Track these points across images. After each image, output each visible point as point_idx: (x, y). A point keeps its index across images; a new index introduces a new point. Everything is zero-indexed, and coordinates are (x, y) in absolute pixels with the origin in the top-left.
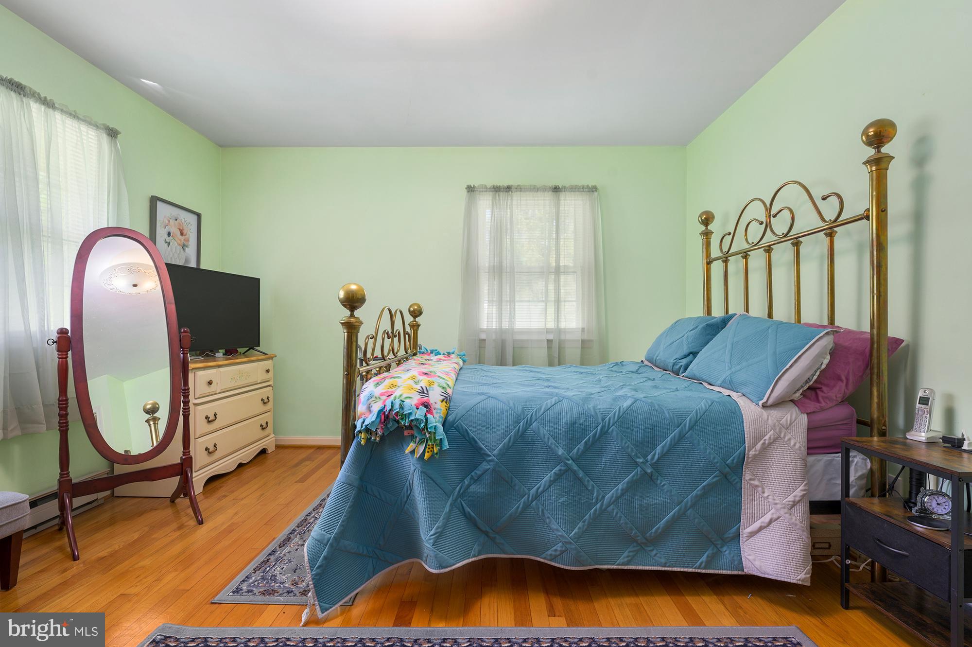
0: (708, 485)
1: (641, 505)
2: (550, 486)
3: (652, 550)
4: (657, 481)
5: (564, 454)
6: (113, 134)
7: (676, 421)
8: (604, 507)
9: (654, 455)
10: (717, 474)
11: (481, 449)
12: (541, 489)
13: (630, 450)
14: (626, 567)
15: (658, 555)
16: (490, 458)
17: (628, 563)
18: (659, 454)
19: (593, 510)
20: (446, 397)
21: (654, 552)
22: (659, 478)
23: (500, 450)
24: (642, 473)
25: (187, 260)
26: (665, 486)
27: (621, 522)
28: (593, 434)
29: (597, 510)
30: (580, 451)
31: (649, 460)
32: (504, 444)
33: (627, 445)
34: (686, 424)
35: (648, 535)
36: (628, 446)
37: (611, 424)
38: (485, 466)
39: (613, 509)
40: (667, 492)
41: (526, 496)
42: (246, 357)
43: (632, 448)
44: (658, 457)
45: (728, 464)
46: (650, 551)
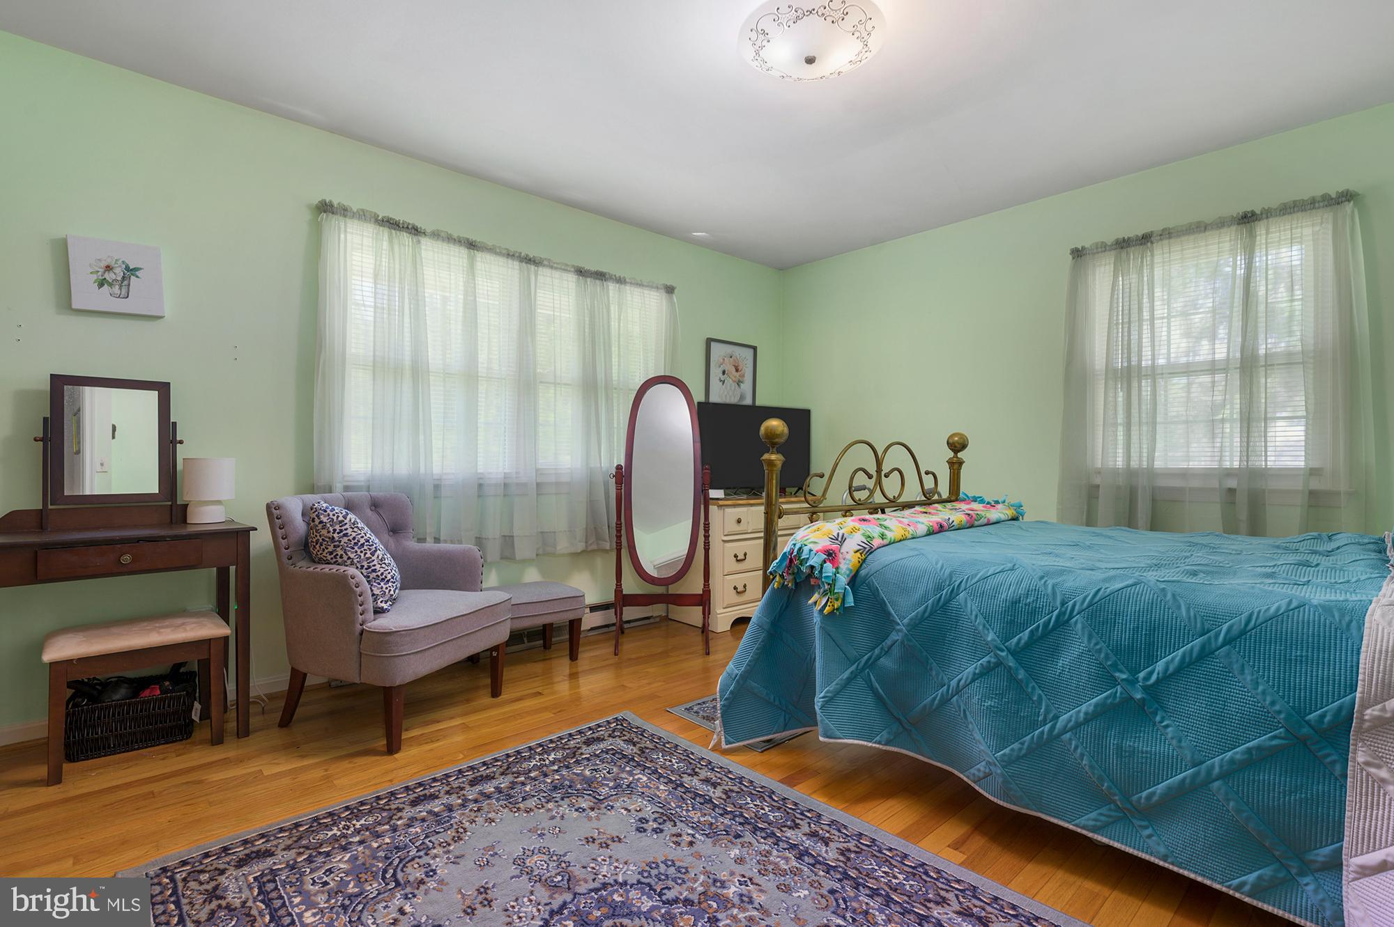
0: (1259, 748)
1: (1119, 748)
2: (973, 680)
3: (1146, 827)
4: (1155, 717)
5: (995, 641)
6: (670, 290)
7: (1199, 625)
8: (1056, 731)
9: (1151, 673)
10: (1281, 733)
11: (889, 614)
12: (962, 682)
13: (1102, 655)
14: (1090, 835)
15: (1154, 838)
16: (898, 627)
17: (1094, 829)
18: (1158, 674)
19: (1037, 732)
20: (865, 548)
21: (1148, 832)
22: (1159, 713)
23: (911, 619)
24: (1124, 696)
25: (742, 397)
26: (1170, 729)
27: (1084, 762)
28: (1044, 622)
29: (1045, 733)
30: (1023, 642)
31: (1140, 679)
32: (918, 613)
33: (1098, 647)
34: (1220, 634)
35: (1135, 798)
36: (1101, 649)
37: (1075, 613)
38: (895, 636)
39: (1070, 739)
40: (1172, 738)
41: (946, 687)
42: (796, 497)
43: (1107, 654)
44: (1158, 678)
45: (1310, 720)
46: (1140, 826)
